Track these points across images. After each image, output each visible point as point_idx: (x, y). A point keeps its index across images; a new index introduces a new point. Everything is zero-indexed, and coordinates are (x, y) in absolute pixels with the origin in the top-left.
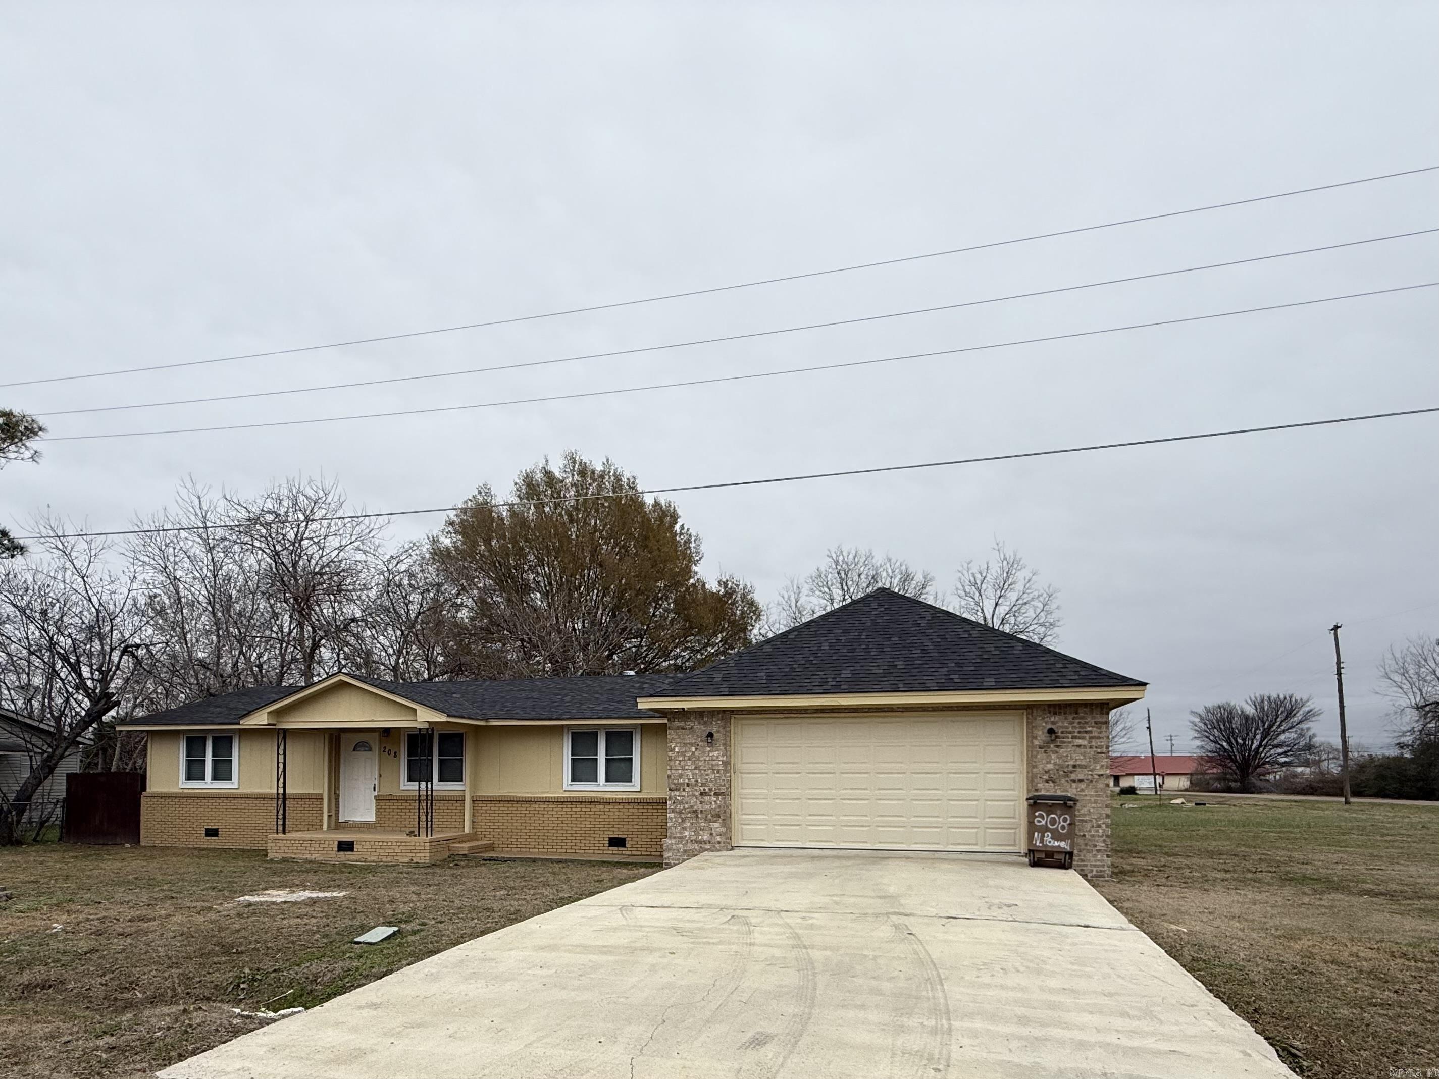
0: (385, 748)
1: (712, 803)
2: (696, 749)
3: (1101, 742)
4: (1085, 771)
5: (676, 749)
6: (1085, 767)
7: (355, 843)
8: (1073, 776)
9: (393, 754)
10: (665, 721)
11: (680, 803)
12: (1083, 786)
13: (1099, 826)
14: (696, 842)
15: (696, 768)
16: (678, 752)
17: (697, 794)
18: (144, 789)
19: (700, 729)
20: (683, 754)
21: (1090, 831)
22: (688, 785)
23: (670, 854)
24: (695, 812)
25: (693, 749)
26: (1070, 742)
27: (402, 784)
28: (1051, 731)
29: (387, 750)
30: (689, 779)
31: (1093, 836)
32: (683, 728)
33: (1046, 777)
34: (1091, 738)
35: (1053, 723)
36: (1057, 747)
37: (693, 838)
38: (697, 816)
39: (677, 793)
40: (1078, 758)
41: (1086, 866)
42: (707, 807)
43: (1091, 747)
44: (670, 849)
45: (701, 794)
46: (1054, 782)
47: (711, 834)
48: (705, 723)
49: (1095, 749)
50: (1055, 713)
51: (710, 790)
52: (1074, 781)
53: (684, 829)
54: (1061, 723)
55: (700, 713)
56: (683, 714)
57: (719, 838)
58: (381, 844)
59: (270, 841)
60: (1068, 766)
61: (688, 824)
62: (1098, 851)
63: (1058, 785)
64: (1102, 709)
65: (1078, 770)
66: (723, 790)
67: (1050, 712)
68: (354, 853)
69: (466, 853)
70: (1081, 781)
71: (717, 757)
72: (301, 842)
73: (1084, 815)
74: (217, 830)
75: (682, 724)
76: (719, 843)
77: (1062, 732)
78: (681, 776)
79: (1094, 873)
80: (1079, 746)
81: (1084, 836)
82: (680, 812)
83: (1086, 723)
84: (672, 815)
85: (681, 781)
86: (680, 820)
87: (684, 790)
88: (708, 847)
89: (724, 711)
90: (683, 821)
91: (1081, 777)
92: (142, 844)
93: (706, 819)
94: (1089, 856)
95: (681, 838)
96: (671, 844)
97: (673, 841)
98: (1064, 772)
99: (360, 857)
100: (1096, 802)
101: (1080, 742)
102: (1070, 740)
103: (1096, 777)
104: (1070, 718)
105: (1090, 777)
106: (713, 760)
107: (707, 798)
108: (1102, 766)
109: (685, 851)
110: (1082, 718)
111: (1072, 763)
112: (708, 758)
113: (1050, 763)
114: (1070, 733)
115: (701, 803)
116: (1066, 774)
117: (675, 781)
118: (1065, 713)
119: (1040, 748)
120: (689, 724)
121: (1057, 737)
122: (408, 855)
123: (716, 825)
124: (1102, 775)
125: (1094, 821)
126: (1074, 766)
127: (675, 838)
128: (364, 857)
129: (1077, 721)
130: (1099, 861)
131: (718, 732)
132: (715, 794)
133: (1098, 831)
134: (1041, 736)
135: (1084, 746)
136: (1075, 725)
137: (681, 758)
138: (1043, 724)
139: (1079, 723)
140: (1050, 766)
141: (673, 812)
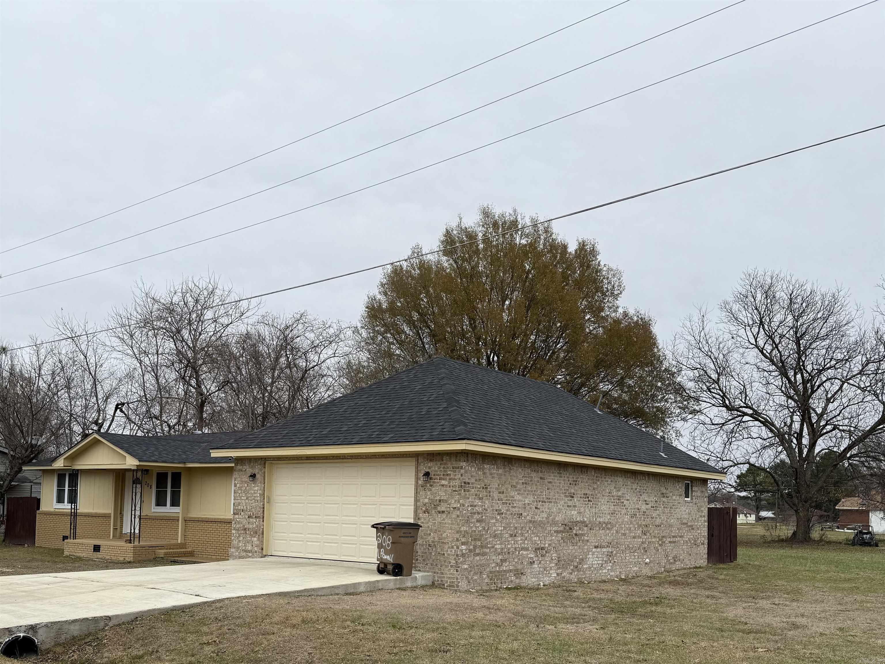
0: (146, 482)
1: (254, 523)
2: (247, 485)
3: (456, 483)
4: (446, 505)
5: (238, 485)
6: (446, 501)
8: (439, 509)
9: (149, 487)
10: (233, 465)
11: (239, 523)
12: (444, 516)
13: (452, 547)
14: (245, 551)
15: (247, 499)
16: (239, 487)
17: (247, 517)
18: (38, 508)
19: (250, 470)
20: (241, 488)
21: (447, 551)
22: (243, 511)
24: (245, 529)
26: (438, 483)
27: (153, 508)
28: (427, 474)
29: (147, 484)
30: (243, 506)
31: (449, 555)
32: (241, 471)
34: (450, 479)
35: (430, 468)
36: (431, 486)
37: (244, 548)
38: (246, 533)
39: (237, 516)
40: (442, 494)
41: (444, 577)
42: (251, 526)
43: (450, 487)
45: (249, 517)
46: (428, 513)
47: (252, 546)
48: (252, 467)
49: (452, 488)
50: (431, 461)
51: (253, 514)
52: (439, 512)
53: (239, 541)
54: (434, 467)
55: (250, 460)
56: (242, 460)
57: (256, 549)
58: (112, 547)
59: (65, 544)
60: (436, 500)
61: (241, 538)
62: (452, 566)
63: (431, 515)
64: (456, 457)
65: (442, 504)
66: (260, 514)
67: (428, 460)
68: (100, 553)
69: (163, 556)
70: (443, 512)
71: (257, 491)
72: (78, 545)
73: (445, 538)
75: (241, 467)
76: (256, 552)
77: (434, 476)
78: (240, 504)
79: (449, 583)
80: (443, 485)
81: (444, 554)
82: (238, 530)
83: (448, 468)
84: (234, 532)
85: (239, 507)
87: (241, 514)
88: (250, 555)
89: (262, 458)
90: (239, 536)
91: (443, 509)
92: (36, 545)
93: (251, 535)
94: (446, 571)
95: (238, 548)
96: (233, 552)
97: (234, 550)
98: (434, 505)
100: (451, 529)
101: (443, 482)
102: (438, 481)
103: (452, 509)
104: (439, 463)
105: (448, 509)
106: (255, 493)
107: (251, 520)
108: (455, 501)
110: (445, 464)
111: (438, 498)
112: (253, 492)
113: (426, 498)
114: (438, 475)
115: (249, 523)
116: (436, 507)
117: (237, 508)
118: (436, 461)
119: (422, 487)
120: (244, 467)
121: (431, 479)
122: (123, 555)
123: (255, 539)
124: (455, 508)
125: (450, 543)
126: (440, 501)
127: (235, 548)
128: (104, 556)
129: (443, 466)
130: (451, 574)
131: (258, 473)
132: (255, 517)
133: (451, 551)
134: (422, 477)
135: (446, 485)
136: (442, 469)
138: (424, 468)
139: (444, 468)
140: (426, 500)
141: (235, 529)
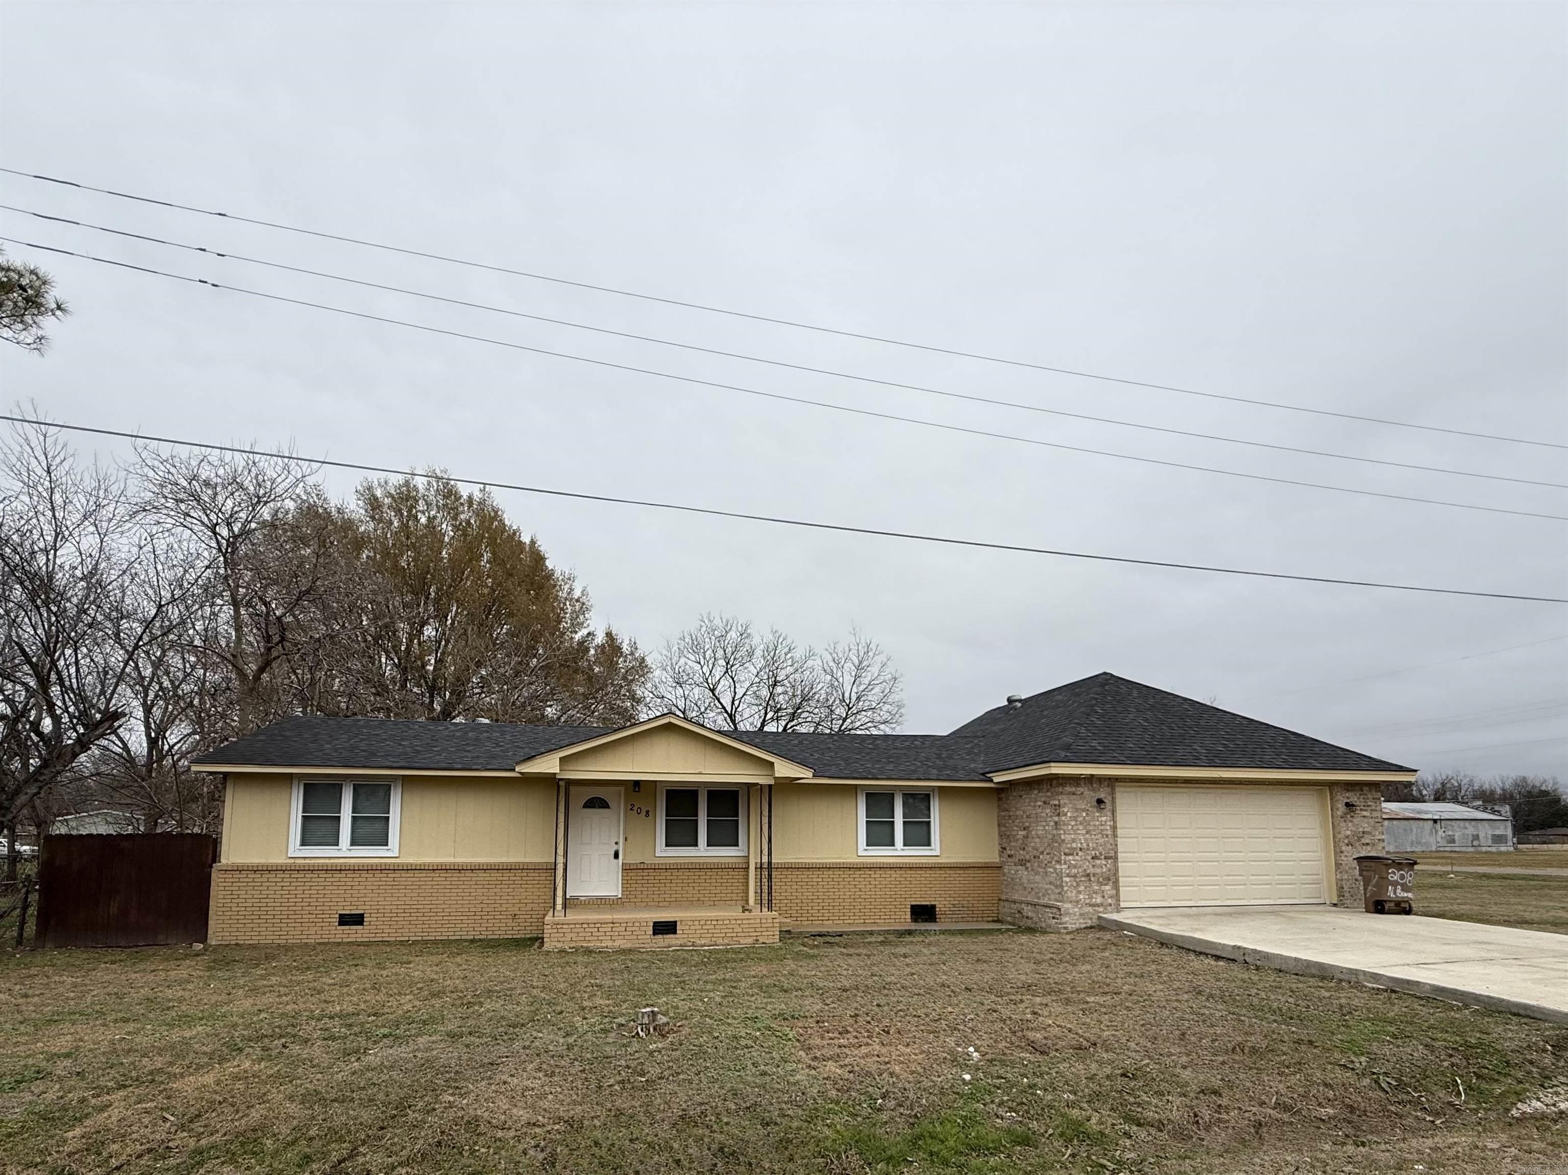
0: (633, 805)
1: (1103, 868)
2: (1088, 814)
3: (1377, 813)
4: (1369, 837)
5: (1069, 814)
6: (1369, 833)
7: (678, 923)
8: (1363, 841)
9: (644, 813)
11: (1075, 867)
12: (1369, 848)
14: (1090, 905)
15: (1087, 833)
16: (1072, 817)
17: (1089, 858)
18: (217, 860)
19: (1090, 794)
20: (1075, 818)
22: (1081, 849)
23: (1067, 919)
24: (1088, 875)
25: (1084, 814)
26: (1359, 813)
27: (659, 850)
28: (1347, 805)
29: (635, 808)
30: (1082, 844)
32: (1074, 794)
33: (1346, 841)
34: (1370, 810)
35: (1347, 797)
36: (1352, 816)
37: (1087, 901)
38: (1090, 880)
39: (1071, 858)
40: (1365, 826)
42: (1098, 871)
43: (1371, 818)
44: (1068, 914)
45: (1093, 858)
46: (1351, 846)
47: (1103, 897)
48: (1093, 790)
49: (1373, 819)
50: (1348, 789)
51: (1101, 854)
52: (1363, 845)
53: (1080, 892)
54: (1352, 797)
55: (1090, 780)
56: (1075, 780)
57: (1110, 901)
58: (715, 923)
59: (549, 927)
60: (1359, 832)
61: (1082, 888)
63: (1354, 848)
64: (1376, 788)
65: (1366, 835)
66: (1112, 854)
67: (1345, 790)
68: (677, 936)
70: (1368, 844)
71: (1106, 822)
72: (599, 925)
74: (362, 916)
75: (1073, 789)
76: (1110, 905)
77: (1354, 805)
78: (1073, 841)
80: (1364, 817)
82: (1075, 876)
83: (1367, 798)
84: (1067, 879)
85: (1074, 845)
86: (1075, 884)
87: (1077, 854)
88: (1100, 909)
89: (1110, 779)
90: (1078, 885)
91: (1368, 841)
92: (213, 941)
93: (1098, 882)
95: (1077, 902)
96: (1068, 909)
97: (1069, 905)
98: (1357, 837)
99: (685, 940)
101: (1365, 813)
103: (1377, 841)
104: (1358, 794)
105: (1372, 841)
106: (1102, 825)
107: (1098, 862)
108: (1379, 832)
109: (1081, 915)
110: (1365, 794)
111: (1361, 830)
112: (1097, 823)
113: (1349, 829)
114: (1358, 805)
115: (1093, 866)
116: (1359, 839)
117: (1069, 846)
118: (1355, 790)
119: (1341, 817)
120: (1080, 790)
121: (1351, 809)
122: (751, 934)
123: (1107, 888)
126: (1363, 833)
127: (1071, 902)
128: (692, 940)
131: (1105, 798)
132: (1106, 858)
134: (1341, 808)
135: (1367, 816)
136: (1361, 800)
137: (1073, 823)
138: (1342, 798)
139: (1362, 798)
140: (1349, 833)
141: (1068, 876)
